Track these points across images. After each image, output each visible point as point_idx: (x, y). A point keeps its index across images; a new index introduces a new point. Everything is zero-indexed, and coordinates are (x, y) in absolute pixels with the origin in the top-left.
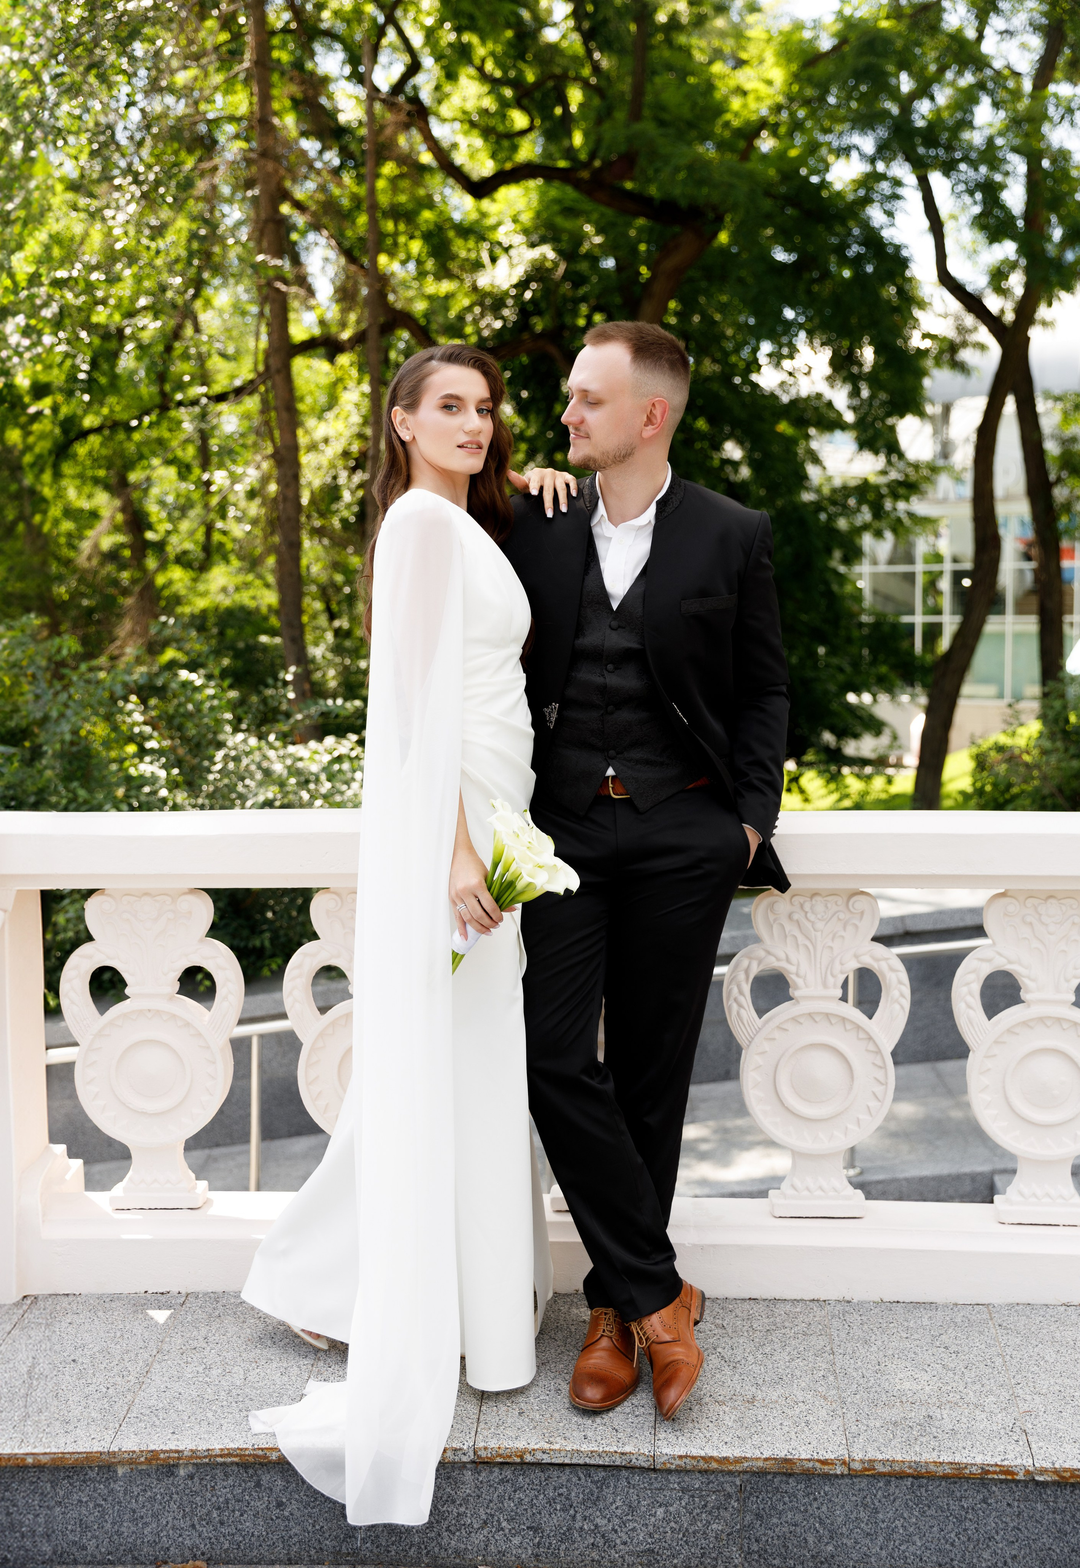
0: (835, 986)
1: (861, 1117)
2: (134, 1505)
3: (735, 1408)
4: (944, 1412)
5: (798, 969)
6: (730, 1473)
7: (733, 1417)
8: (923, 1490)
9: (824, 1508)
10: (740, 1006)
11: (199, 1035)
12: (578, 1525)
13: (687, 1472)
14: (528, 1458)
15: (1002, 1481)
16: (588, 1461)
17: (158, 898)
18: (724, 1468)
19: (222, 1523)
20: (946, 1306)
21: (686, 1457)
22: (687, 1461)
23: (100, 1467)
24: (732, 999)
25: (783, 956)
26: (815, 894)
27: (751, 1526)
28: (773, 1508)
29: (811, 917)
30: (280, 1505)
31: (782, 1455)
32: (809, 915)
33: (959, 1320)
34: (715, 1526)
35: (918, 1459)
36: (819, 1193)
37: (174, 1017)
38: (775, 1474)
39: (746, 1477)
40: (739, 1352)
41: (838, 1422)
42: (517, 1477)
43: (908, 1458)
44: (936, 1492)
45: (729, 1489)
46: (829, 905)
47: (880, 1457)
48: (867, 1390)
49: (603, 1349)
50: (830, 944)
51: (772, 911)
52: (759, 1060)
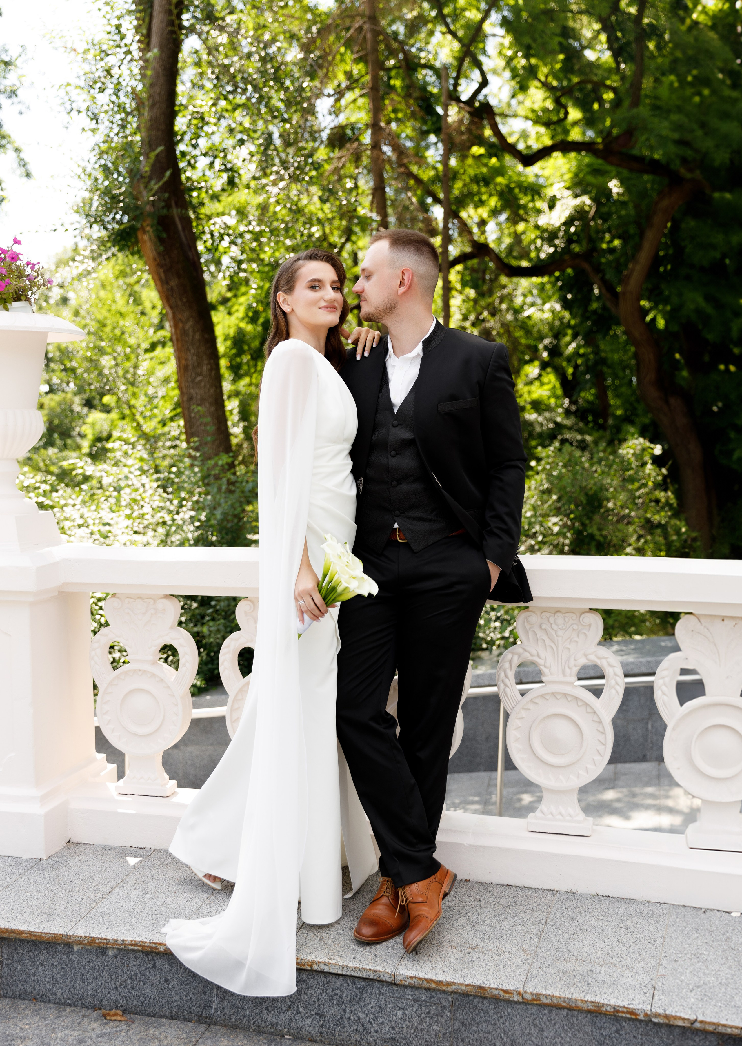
0: (571, 675)
1: (589, 766)
2: (83, 971)
3: (461, 951)
4: (604, 969)
5: (546, 662)
6: (445, 992)
7: (457, 956)
8: (575, 1019)
9: (507, 1024)
10: (506, 685)
11: (168, 687)
12: (347, 1016)
13: (417, 988)
14: (315, 967)
15: (630, 1019)
16: (353, 973)
17: (146, 600)
18: (440, 988)
19: (133, 988)
20: (641, 902)
21: (415, 977)
22: (416, 981)
23: (64, 944)
24: (500, 680)
25: (535, 652)
26: (558, 611)
27: (458, 1030)
28: (473, 1019)
29: (555, 627)
30: (166, 981)
31: (478, 983)
32: (553, 626)
33: (646, 912)
34: (435, 1027)
35: (570, 997)
36: (559, 817)
37: (154, 675)
38: (475, 996)
39: (455, 996)
40: (481, 917)
41: (526, 967)
42: (309, 979)
43: (563, 995)
44: (584, 1021)
45: (444, 1003)
46: (567, 619)
47: (545, 993)
48: (557, 950)
49: (383, 904)
50: (568, 646)
51: (528, 622)
52: (519, 723)
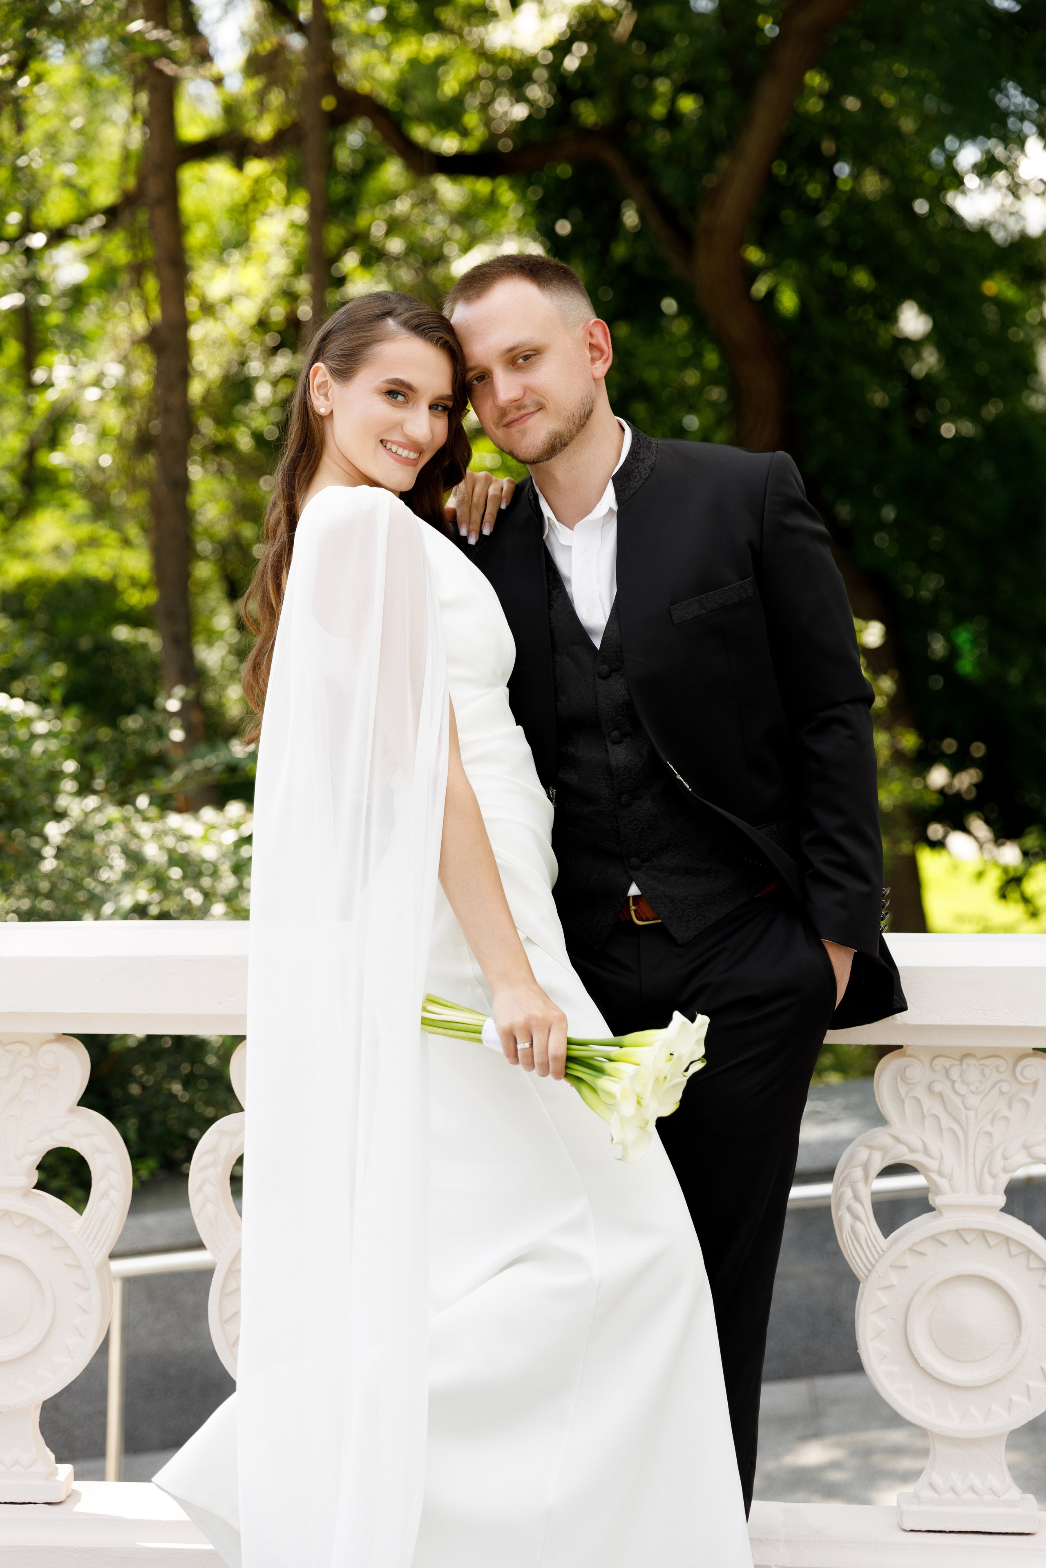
0: (995, 1191)
1: (1032, 1384)
5: (940, 1164)
10: (856, 1217)
11: (67, 1247)
17: (8, 1047)
24: (843, 1207)
25: (918, 1144)
26: (966, 1055)
29: (961, 1088)
32: (957, 1086)
36: (970, 1495)
37: (30, 1220)
46: (987, 1072)
50: (989, 1128)
51: (904, 1079)
52: (883, 1298)
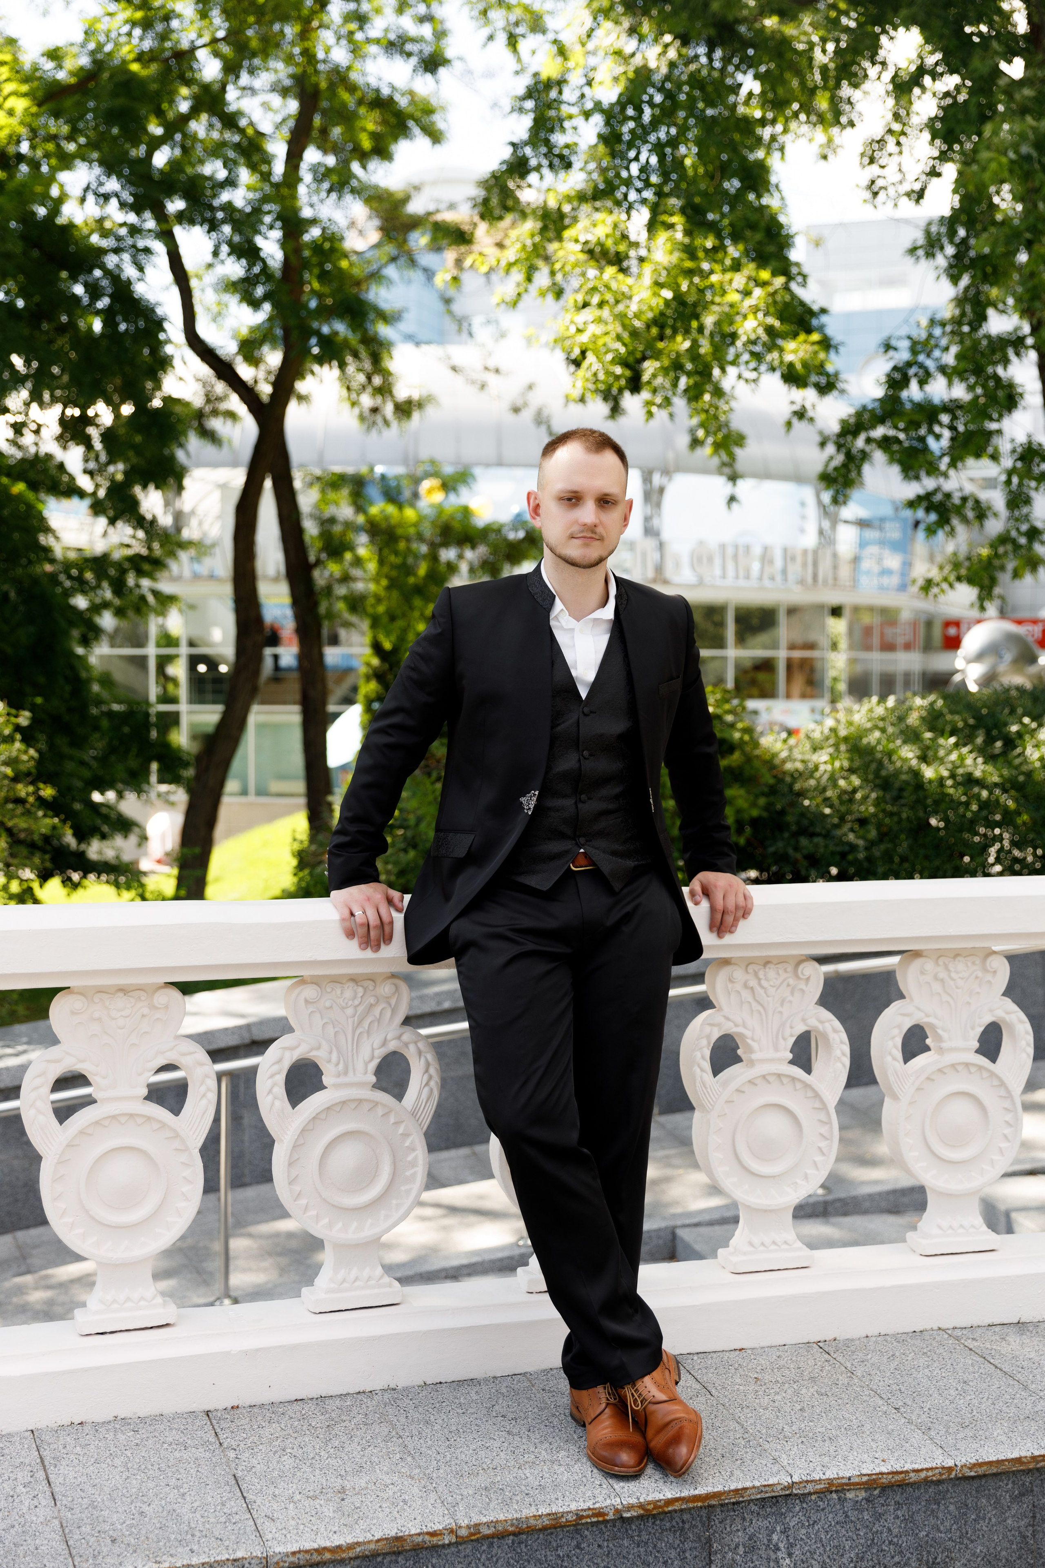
4: (527, 1472)
6: (342, 1561)
8: (523, 1546)
15: (593, 1524)
18: (337, 1557)
20: (486, 1380)
21: (299, 1552)
22: (300, 1556)
31: (393, 1533)
33: (504, 1390)
35: (519, 1516)
38: (385, 1555)
41: (433, 1496)
43: (510, 1517)
44: (536, 1545)
47: (485, 1520)
